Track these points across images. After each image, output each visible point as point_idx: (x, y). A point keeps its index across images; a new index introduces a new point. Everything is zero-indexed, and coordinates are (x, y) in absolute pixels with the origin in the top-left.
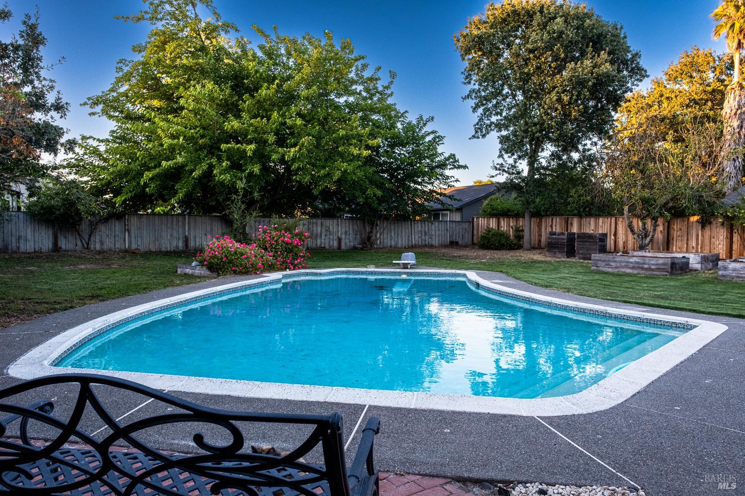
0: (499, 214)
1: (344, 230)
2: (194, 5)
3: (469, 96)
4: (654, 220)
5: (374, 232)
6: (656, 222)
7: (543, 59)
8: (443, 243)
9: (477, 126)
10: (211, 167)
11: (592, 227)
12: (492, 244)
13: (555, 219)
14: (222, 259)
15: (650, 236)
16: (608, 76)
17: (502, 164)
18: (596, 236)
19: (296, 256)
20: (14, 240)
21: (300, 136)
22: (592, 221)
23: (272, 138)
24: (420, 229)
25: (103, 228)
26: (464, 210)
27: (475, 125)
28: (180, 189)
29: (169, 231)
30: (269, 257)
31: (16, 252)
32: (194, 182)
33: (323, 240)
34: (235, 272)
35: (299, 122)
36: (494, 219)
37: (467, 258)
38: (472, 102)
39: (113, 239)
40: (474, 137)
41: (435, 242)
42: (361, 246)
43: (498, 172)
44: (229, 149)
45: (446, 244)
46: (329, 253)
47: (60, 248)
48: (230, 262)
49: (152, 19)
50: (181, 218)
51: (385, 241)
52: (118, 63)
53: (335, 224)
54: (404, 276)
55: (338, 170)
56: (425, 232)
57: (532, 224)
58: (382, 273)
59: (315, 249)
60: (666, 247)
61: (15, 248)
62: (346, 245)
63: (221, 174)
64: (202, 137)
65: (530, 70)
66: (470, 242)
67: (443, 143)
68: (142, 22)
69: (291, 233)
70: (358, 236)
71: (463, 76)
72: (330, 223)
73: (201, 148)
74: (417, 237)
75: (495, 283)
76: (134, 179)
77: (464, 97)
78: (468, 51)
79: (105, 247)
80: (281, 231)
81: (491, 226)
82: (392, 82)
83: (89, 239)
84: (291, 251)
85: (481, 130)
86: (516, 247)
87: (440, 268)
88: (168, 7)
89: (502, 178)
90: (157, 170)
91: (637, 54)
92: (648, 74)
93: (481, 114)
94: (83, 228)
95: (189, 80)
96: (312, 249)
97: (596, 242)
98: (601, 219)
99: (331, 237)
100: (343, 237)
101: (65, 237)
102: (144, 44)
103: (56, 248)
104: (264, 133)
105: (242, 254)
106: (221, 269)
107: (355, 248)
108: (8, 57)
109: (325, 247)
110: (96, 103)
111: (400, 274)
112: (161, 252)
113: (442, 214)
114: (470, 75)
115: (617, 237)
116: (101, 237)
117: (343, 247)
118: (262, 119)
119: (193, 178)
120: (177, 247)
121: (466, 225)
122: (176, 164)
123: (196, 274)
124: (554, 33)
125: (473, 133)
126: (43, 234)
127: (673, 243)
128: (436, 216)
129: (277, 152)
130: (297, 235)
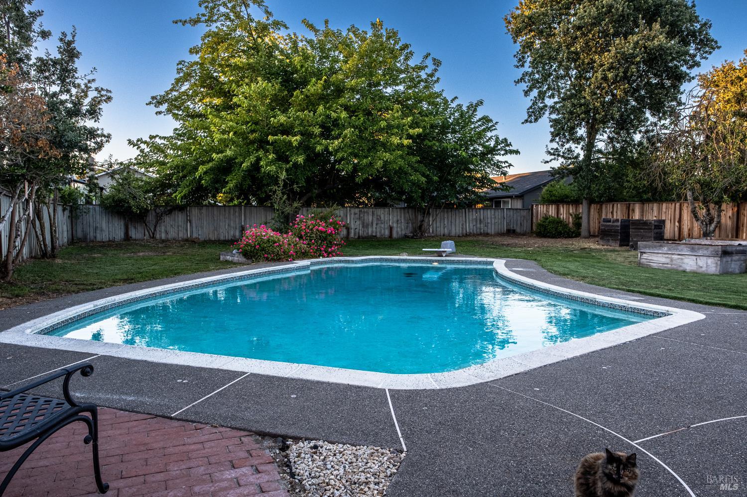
0: (558, 200)
1: (395, 219)
2: (247, 6)
3: (522, 80)
4: (718, 204)
5: (426, 220)
6: (720, 207)
7: (591, 36)
8: (500, 230)
9: (531, 110)
10: (259, 159)
11: (655, 213)
12: (548, 232)
13: (615, 205)
14: (255, 246)
15: (715, 222)
16: (661, 49)
17: (557, 149)
18: (650, 223)
19: (331, 244)
20: (92, 229)
21: (344, 127)
22: (655, 206)
23: (317, 130)
24: (474, 217)
25: (167, 219)
26: (526, 197)
27: (528, 109)
28: (231, 180)
29: (227, 221)
30: (303, 245)
31: (93, 241)
32: (244, 174)
33: (374, 229)
34: (267, 259)
35: (344, 115)
36: (553, 206)
37: (516, 246)
38: (524, 86)
39: (176, 228)
40: (526, 121)
41: (492, 230)
42: (412, 235)
43: (553, 157)
44: (275, 141)
45: (502, 232)
46: (378, 241)
47: (131, 237)
48: (263, 249)
49: (206, 21)
50: (237, 209)
51: (438, 229)
52: (178, 65)
53: (386, 213)
54: (436, 264)
55: (380, 160)
56: (480, 220)
57: (592, 210)
58: (414, 261)
59: (366, 238)
60: (735, 234)
61: (92, 238)
62: (397, 232)
63: (267, 166)
64: (253, 131)
65: (577, 49)
66: (529, 230)
67: (495, 129)
68: (200, 24)
69: (326, 222)
70: (410, 225)
71: (516, 59)
72: (381, 212)
73: (252, 142)
74: (471, 225)
75: (512, 271)
76: (190, 173)
77: (517, 81)
78: (518, 33)
79: (170, 237)
80: (316, 220)
81: (550, 214)
82: (436, 70)
83: (155, 230)
84: (325, 239)
85: (534, 114)
86: (574, 235)
87: (475, 256)
88: (223, 9)
89: (557, 164)
90: (211, 164)
91: (705, 24)
92: (719, 45)
93: (535, 97)
94: (151, 219)
95: (242, 78)
96: (363, 238)
97: (651, 229)
98: (664, 205)
99: (383, 226)
100: (395, 225)
101: (135, 227)
102: (200, 46)
103: (127, 237)
104: (310, 126)
105: (275, 242)
106: (255, 256)
107: (406, 237)
108: (49, 71)
109: (376, 236)
110: (160, 103)
111: (431, 261)
112: (219, 241)
113: (504, 202)
114: (523, 57)
115: (682, 223)
116: (166, 227)
117: (395, 235)
118: (309, 112)
119: (243, 171)
120: (234, 236)
121: (524, 213)
122: (225, 156)
123: (235, 261)
124: (603, 7)
125: (526, 117)
126: (116, 225)
127: (743, 230)
128: (498, 204)
129: (321, 144)
130: (331, 224)
